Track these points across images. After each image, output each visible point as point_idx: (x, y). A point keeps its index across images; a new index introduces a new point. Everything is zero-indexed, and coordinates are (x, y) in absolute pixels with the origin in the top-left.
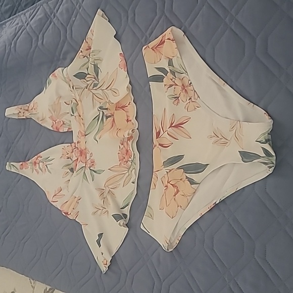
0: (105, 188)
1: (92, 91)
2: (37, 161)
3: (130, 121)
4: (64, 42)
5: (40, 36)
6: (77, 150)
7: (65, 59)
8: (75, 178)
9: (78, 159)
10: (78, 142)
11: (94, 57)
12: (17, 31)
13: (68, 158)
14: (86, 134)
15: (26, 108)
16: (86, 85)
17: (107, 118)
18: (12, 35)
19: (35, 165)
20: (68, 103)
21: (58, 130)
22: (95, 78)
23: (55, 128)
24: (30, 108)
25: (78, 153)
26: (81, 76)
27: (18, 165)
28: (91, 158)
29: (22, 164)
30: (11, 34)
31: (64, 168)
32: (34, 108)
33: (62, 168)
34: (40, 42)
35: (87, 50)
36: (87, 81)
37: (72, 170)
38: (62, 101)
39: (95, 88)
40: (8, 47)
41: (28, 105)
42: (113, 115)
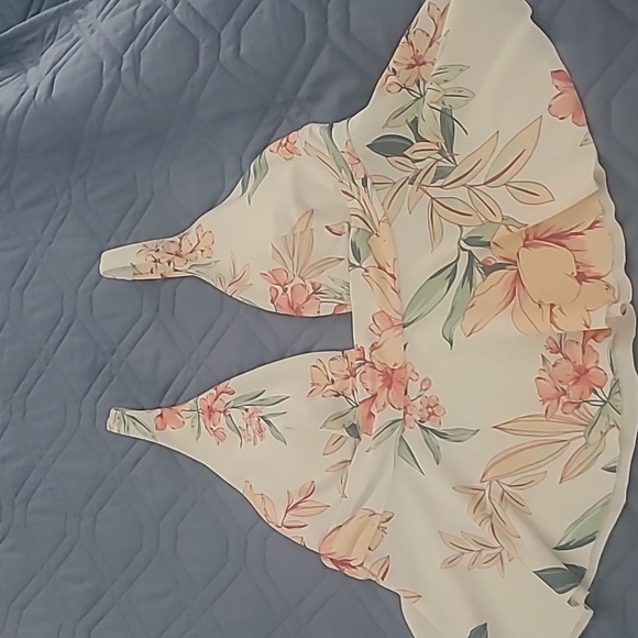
0: (484, 485)
1: (429, 190)
2: (218, 405)
3: (598, 278)
4: (318, 49)
5: (226, 34)
6: (369, 370)
7: (314, 98)
8: (369, 456)
9: (375, 396)
10: (373, 347)
11: (445, 86)
12: (137, 23)
13: (338, 395)
14: (406, 320)
15: (174, 249)
16: (411, 175)
17: (488, 270)
18: (121, 33)
19: (210, 416)
20: (336, 230)
21: (297, 310)
22: (441, 152)
23: (285, 305)
24: (186, 249)
25: (374, 380)
26: (389, 146)
27: (148, 417)
28: (427, 394)
29: (161, 415)
30: (117, 30)
31: (329, 424)
32: (200, 247)
33: (324, 426)
34: (226, 52)
35: (411, 66)
36: (414, 161)
37: (353, 430)
38: (318, 225)
39: (440, 182)
40: (109, 69)
41: (176, 238)
42: (515, 263)
